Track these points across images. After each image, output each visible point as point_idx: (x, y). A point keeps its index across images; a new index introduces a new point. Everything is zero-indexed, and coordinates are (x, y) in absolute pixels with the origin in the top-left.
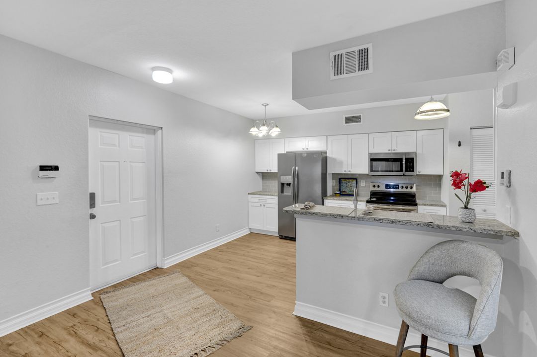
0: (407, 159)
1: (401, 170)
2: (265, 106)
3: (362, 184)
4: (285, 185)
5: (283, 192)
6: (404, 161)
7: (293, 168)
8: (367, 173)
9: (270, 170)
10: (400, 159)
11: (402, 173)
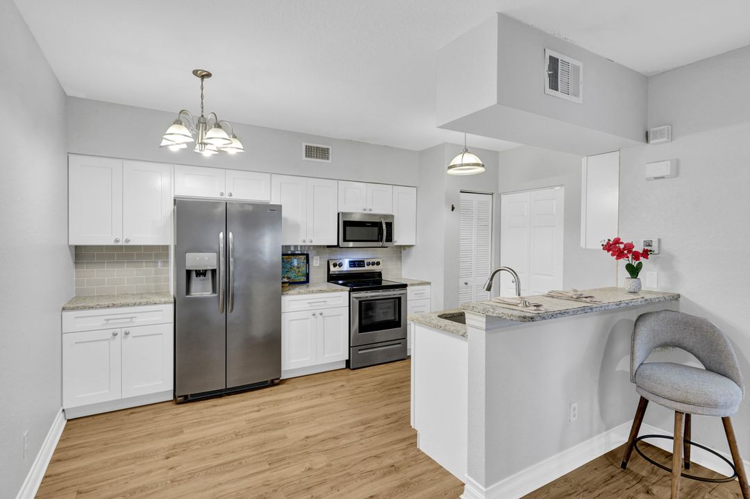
0: (387, 223)
1: (380, 240)
2: (203, 78)
3: (317, 263)
4: (194, 275)
5: (188, 291)
6: (384, 226)
7: (221, 235)
8: (338, 246)
9: (127, 241)
10: (381, 223)
11: (380, 244)
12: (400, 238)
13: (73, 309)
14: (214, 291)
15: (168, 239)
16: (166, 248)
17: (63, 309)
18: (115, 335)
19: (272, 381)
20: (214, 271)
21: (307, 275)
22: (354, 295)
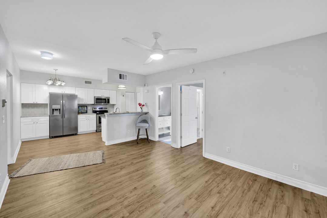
1: (106, 103)
2: (56, 70)
3: (89, 108)
4: (54, 110)
5: (53, 114)
6: (107, 100)
7: (61, 101)
8: (94, 104)
9: (36, 102)
10: (106, 99)
11: (106, 104)
12: (111, 102)
13: (23, 117)
14: (60, 114)
15: (47, 102)
16: (47, 104)
17: (21, 117)
18: (34, 123)
19: (75, 134)
20: (60, 109)
21: (87, 111)
22: (97, 115)
